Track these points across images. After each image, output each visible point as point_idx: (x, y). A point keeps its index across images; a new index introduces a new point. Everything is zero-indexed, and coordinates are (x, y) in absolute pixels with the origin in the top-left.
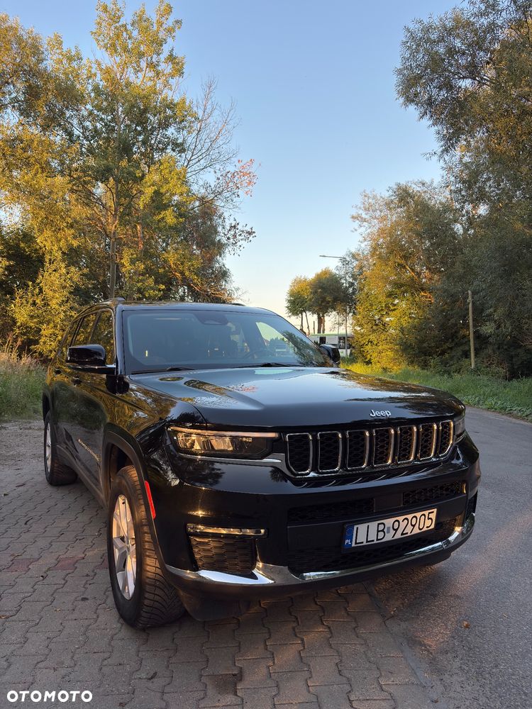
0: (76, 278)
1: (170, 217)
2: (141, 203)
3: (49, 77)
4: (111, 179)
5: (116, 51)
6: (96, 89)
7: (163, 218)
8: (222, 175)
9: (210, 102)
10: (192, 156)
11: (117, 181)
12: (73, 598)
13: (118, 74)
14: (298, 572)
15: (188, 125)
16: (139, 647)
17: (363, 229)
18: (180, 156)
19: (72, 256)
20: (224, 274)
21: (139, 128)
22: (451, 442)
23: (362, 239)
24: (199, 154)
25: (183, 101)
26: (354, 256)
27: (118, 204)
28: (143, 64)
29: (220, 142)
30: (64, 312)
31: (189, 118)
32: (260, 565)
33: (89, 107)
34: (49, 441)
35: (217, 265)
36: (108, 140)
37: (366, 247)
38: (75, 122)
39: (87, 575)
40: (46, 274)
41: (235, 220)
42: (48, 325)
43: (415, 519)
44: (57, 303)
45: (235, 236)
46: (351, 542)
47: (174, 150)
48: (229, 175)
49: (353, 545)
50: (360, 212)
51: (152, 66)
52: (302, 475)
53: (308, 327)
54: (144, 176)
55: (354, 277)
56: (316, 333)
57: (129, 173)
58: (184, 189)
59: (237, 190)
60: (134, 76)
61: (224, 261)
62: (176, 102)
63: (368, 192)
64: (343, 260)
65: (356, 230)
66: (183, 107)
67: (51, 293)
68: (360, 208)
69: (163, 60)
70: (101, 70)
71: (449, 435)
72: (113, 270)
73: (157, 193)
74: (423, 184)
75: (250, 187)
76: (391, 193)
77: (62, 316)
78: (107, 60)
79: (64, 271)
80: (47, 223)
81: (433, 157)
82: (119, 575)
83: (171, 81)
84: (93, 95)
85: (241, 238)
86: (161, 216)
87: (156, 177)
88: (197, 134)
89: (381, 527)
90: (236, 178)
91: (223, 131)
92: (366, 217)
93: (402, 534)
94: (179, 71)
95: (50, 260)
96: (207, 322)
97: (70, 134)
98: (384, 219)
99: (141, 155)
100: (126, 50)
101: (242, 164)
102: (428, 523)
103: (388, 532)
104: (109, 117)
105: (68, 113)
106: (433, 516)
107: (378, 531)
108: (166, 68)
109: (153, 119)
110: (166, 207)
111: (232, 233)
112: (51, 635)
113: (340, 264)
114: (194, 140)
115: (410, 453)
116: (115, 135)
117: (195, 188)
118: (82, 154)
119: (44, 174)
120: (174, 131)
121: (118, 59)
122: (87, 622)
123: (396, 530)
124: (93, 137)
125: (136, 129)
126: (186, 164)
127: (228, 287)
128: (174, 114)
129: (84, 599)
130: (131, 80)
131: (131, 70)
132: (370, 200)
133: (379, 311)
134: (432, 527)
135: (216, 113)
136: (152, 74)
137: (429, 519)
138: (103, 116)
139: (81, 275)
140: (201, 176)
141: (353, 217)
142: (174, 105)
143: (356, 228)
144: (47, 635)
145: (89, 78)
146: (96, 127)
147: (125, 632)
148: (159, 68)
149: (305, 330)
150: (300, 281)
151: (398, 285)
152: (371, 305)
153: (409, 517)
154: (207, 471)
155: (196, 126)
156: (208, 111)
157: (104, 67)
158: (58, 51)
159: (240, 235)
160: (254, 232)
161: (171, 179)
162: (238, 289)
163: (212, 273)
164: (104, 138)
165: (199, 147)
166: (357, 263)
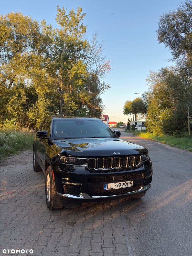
0: (49, 103)
1: (80, 82)
2: (71, 77)
3: (41, 36)
4: (61, 69)
5: (63, 25)
6: (57, 38)
7: (78, 82)
8: (99, 66)
9: (95, 41)
10: (89, 59)
11: (63, 69)
12: (36, 202)
13: (64, 33)
14: (91, 196)
15: (87, 49)
16: (51, 214)
17: (150, 84)
18: (84, 60)
19: (47, 96)
20: (100, 100)
21: (71, 51)
22: (140, 162)
23: (149, 87)
24: (91, 59)
25: (86, 41)
26: (147, 94)
27: (63, 77)
28: (72, 29)
29: (98, 54)
30: (44, 115)
31: (87, 47)
32: (81, 193)
33: (54, 44)
34: (34, 158)
35: (97, 97)
36: (60, 55)
37: (152, 90)
38: (49, 50)
39: (41, 196)
40: (38, 102)
41: (103, 82)
42: (39, 119)
43: (126, 183)
44: (42, 112)
45: (103, 87)
46: (106, 188)
47: (82, 58)
48: (101, 66)
49: (107, 189)
50: (149, 78)
51: (75, 29)
52: (93, 169)
53: (131, 119)
54: (72, 68)
55: (147, 101)
56: (134, 121)
57: (67, 67)
58: (85, 72)
59: (104, 71)
60: (69, 33)
61: (100, 96)
62: (83, 41)
63: (152, 71)
64: (143, 95)
65: (147, 84)
66: (85, 44)
67: (40, 108)
68: (149, 76)
69: (79, 27)
70: (58, 32)
71: (139, 160)
72: (61, 100)
73: (76, 73)
74: (173, 67)
75: (109, 70)
76: (159, 71)
77: (44, 116)
78: (60, 28)
79: (44, 101)
80: (39, 84)
81: (170, 61)
82: (48, 196)
83: (82, 34)
84: (55, 40)
85: (105, 88)
86: (77, 81)
87: (76, 68)
88: (91, 52)
89: (115, 185)
90: (104, 67)
91: (100, 51)
92: (151, 79)
93: (122, 187)
94: (85, 31)
95: (40, 97)
96: (78, 124)
97: (48, 54)
98: (158, 80)
99: (71, 60)
100: (67, 24)
101: (106, 62)
102: (130, 185)
103: (117, 186)
104: (61, 48)
105: (47, 47)
106: (132, 183)
107: (114, 186)
108: (80, 30)
109: (75, 48)
110: (79, 78)
111: (102, 86)
112: (29, 210)
113: (142, 96)
114: (89, 54)
115: (126, 164)
116: (62, 54)
117: (89, 71)
118: (52, 60)
119: (39, 68)
120: (82, 52)
121: (64, 28)
122: (38, 208)
123: (120, 186)
124: (55, 55)
125: (70, 51)
126: (86, 63)
127: (101, 105)
128: (82, 45)
129: (39, 202)
130: (68, 34)
131: (68, 31)
132: (153, 74)
133: (156, 114)
134: (132, 186)
135: (97, 44)
136: (75, 32)
137: (130, 183)
138: (59, 47)
139: (50, 102)
140: (92, 67)
141: (146, 80)
142: (83, 43)
143: (148, 84)
144: (28, 210)
145: (54, 35)
146: (56, 51)
147: (48, 210)
148: (78, 30)
149: (130, 120)
150: (129, 102)
151: (162, 104)
152: (153, 111)
153: (124, 182)
154: (71, 168)
155: (90, 49)
156: (95, 44)
157: (59, 31)
158: (44, 26)
159: (105, 87)
160: (110, 86)
161: (81, 68)
162: (104, 106)
163: (96, 100)
164: (59, 55)
165: (91, 56)
166: (149, 96)
